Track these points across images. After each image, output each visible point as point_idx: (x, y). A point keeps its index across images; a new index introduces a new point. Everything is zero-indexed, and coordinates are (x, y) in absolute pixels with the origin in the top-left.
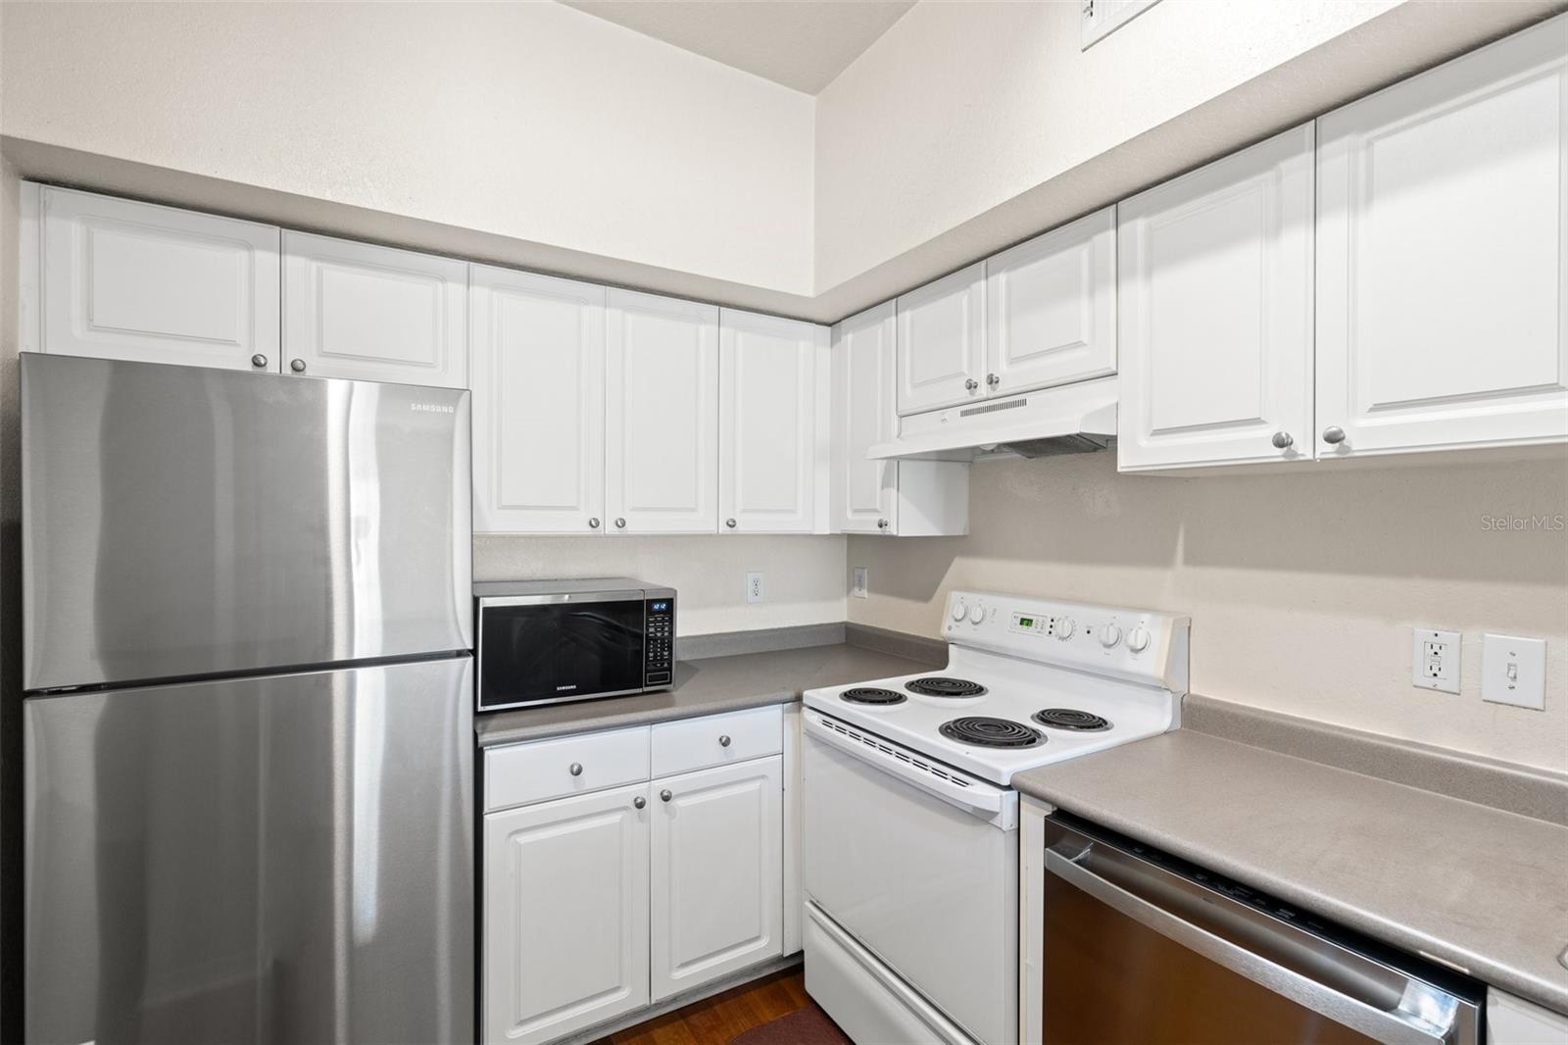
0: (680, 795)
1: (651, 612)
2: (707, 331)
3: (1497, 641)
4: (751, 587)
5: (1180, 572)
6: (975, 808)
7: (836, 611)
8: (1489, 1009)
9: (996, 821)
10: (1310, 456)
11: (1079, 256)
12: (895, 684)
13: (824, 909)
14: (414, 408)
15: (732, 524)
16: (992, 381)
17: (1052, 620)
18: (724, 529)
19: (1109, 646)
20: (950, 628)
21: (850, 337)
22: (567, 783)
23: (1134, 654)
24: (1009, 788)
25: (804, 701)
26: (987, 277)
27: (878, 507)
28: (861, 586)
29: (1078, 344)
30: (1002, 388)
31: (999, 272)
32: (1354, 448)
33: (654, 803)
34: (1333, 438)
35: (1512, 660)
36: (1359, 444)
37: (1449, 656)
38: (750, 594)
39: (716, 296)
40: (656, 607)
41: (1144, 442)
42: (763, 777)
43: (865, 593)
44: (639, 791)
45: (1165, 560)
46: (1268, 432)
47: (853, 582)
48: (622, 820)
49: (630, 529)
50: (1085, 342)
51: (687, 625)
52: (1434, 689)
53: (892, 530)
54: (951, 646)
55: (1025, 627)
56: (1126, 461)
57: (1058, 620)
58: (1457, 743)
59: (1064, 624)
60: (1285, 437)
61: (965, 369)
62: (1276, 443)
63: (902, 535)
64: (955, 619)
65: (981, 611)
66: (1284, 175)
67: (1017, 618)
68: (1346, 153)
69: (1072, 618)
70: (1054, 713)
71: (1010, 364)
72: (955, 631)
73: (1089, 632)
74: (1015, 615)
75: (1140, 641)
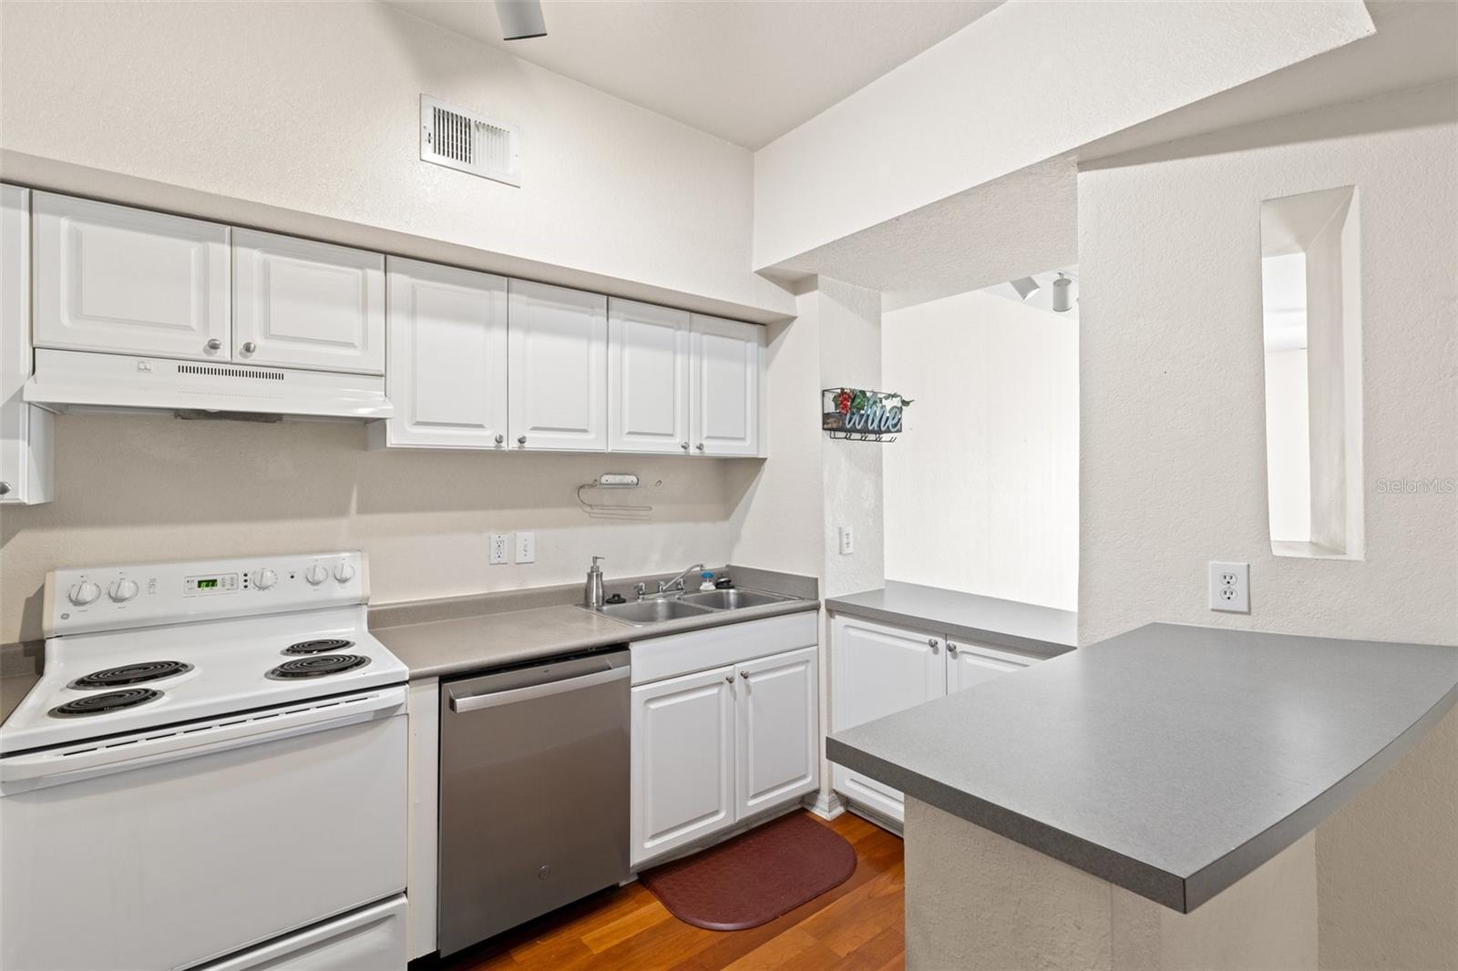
3: (521, 535)
5: (354, 518)
9: (401, 711)
10: (506, 448)
16: (247, 349)
17: (246, 575)
19: (318, 583)
20: (65, 617)
23: (341, 585)
26: (232, 244)
29: (350, 345)
31: (250, 247)
34: (521, 441)
35: (525, 543)
37: (505, 546)
41: (409, 428)
50: (356, 344)
52: (498, 563)
54: (49, 640)
55: (206, 589)
56: (393, 440)
57: (253, 573)
58: (506, 587)
59: (264, 574)
60: (501, 437)
61: (194, 325)
62: (496, 440)
63: (31, 503)
64: (77, 603)
65: (132, 585)
66: (494, 298)
67: (193, 581)
68: (522, 302)
69: (270, 568)
70: (303, 645)
71: (266, 338)
72: (79, 618)
73: (292, 577)
74: (188, 579)
75: (347, 573)
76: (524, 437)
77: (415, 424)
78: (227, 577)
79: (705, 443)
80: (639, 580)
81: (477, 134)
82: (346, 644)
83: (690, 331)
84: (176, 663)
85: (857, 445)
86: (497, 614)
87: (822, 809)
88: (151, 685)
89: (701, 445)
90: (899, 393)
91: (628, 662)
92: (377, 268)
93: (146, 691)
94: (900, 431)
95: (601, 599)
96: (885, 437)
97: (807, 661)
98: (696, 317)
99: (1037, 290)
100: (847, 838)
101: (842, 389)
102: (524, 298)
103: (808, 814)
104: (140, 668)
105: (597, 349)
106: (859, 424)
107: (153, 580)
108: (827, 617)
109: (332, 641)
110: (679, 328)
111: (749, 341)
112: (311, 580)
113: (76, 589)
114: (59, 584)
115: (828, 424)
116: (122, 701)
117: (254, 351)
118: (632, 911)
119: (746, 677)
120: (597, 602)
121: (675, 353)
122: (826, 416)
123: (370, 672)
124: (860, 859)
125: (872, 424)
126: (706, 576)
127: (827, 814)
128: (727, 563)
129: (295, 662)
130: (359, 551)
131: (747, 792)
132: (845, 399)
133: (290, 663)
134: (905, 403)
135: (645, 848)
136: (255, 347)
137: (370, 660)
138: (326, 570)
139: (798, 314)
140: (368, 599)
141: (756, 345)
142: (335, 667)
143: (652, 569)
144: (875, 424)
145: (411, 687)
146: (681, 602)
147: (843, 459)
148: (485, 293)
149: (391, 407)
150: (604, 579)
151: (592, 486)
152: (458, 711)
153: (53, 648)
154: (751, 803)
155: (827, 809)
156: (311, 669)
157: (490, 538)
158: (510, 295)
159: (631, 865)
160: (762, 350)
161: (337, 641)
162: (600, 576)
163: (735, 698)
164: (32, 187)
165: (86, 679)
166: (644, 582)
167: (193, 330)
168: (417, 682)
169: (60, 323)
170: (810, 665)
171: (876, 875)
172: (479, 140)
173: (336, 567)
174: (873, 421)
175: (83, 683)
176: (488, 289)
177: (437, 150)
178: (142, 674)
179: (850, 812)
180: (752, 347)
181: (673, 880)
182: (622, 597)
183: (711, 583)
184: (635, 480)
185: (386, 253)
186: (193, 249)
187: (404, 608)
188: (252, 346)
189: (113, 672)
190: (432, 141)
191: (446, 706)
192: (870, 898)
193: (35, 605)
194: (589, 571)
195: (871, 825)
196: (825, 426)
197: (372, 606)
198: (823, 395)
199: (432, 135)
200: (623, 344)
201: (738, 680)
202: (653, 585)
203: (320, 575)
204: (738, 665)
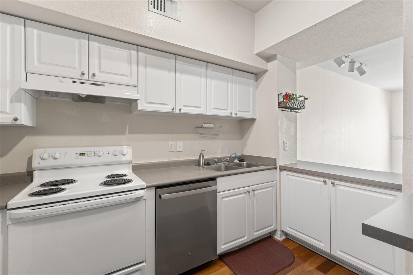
3: (179, 142)
5: (127, 135)
9: (143, 198)
10: (175, 112)
17: (94, 152)
19: (116, 156)
20: (39, 164)
23: (124, 156)
24: (145, 188)
27: (8, 111)
29: (126, 76)
30: (96, 78)
35: (180, 145)
37: (173, 146)
45: (123, 133)
50: (128, 75)
52: (172, 151)
53: (22, 122)
56: (140, 108)
57: (96, 152)
58: (174, 159)
59: (100, 152)
60: (174, 108)
61: (77, 67)
62: (172, 109)
63: (25, 125)
64: (43, 159)
65: (59, 154)
66: (171, 62)
67: (78, 154)
68: (180, 64)
69: (102, 150)
70: (112, 175)
71: (100, 72)
72: (43, 164)
73: (108, 153)
74: (76, 153)
75: (125, 153)
76: (181, 109)
77: (146, 103)
78: (89, 153)
79: (237, 113)
80: (215, 158)
81: (167, 2)
82: (125, 175)
83: (233, 75)
84: (72, 180)
85: (289, 113)
86: (171, 168)
87: (278, 237)
88: (63, 187)
89: (236, 113)
90: (304, 96)
91: (216, 184)
92: (134, 50)
93: (61, 188)
94: (304, 108)
95: (204, 164)
96: (300, 111)
97: (273, 186)
98: (234, 70)
99: (345, 64)
100: (289, 247)
101: (286, 93)
102: (181, 62)
103: (273, 238)
104: (61, 181)
105: (203, 80)
106: (291, 105)
107: (66, 153)
108: (280, 172)
109: (121, 174)
110: (229, 74)
111: (251, 79)
112: (114, 154)
113: (42, 155)
114: (37, 153)
115: (280, 105)
116: (52, 191)
117: (95, 76)
118: (218, 270)
119: (254, 191)
120: (202, 165)
121: (228, 83)
122: (279, 103)
123: (133, 184)
124: (296, 256)
125: (295, 106)
126: (235, 158)
127: (280, 238)
128: (242, 154)
129: (109, 181)
130: (129, 146)
131: (254, 230)
132: (288, 96)
133: (107, 181)
134: (306, 99)
135: (222, 248)
136: (96, 75)
137: (133, 181)
138: (119, 151)
139: (269, 69)
140: (132, 161)
141: (253, 81)
142: (122, 182)
143: (219, 155)
144: (297, 106)
145: (146, 190)
146: (229, 165)
147: (284, 118)
148: (169, 60)
149: (140, 96)
150: (204, 157)
151: (200, 127)
152: (162, 199)
153: (36, 173)
154: (255, 234)
155: (280, 237)
156: (113, 183)
157: (169, 143)
158: (176, 61)
159: (217, 254)
160: (255, 82)
161: (122, 174)
162: (203, 156)
163: (250, 198)
164: (25, 19)
165: (44, 184)
166: (217, 159)
167: (76, 69)
168: (148, 188)
169: (35, 65)
170: (274, 188)
171: (303, 263)
172: (167, 4)
173: (122, 150)
174: (296, 104)
175: (43, 185)
176: (169, 58)
177: (154, 7)
178: (62, 183)
179: (288, 238)
180: (252, 81)
181: (231, 259)
182: (210, 163)
183: (237, 160)
184: (213, 126)
185: (137, 45)
186: (76, 42)
187: (143, 165)
188: (95, 74)
189: (52, 182)
190: (152, 4)
191: (158, 197)
192: (303, 272)
193: (30, 160)
194: (200, 154)
195: (296, 243)
196: (279, 106)
197: (133, 164)
198: (278, 96)
199: (152, 2)
200: (212, 79)
201: (251, 192)
202: (220, 160)
203: (117, 153)
204: (251, 187)
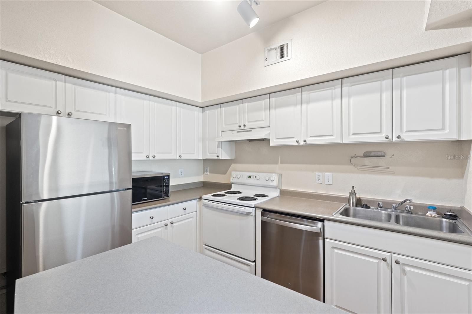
0: (176, 222)
1: (164, 179)
2: (174, 108)
3: (327, 174)
4: (180, 173)
5: (279, 165)
6: (247, 212)
7: (200, 179)
8: (325, 223)
9: (251, 214)
10: (301, 144)
11: (263, 102)
12: (223, 192)
13: (209, 245)
14: (118, 128)
15: (180, 157)
16: (244, 126)
17: (255, 176)
18: (178, 158)
19: (267, 180)
20: (232, 180)
21: (208, 111)
22: (149, 221)
23: (272, 182)
24: (254, 207)
25: (203, 198)
26: (243, 103)
27: (216, 152)
28: (207, 172)
29: (263, 120)
30: (246, 127)
31: (246, 103)
32: (308, 143)
33: (169, 224)
34: (305, 141)
35: (328, 177)
36: (309, 142)
37: (321, 177)
38: (180, 175)
39: (176, 100)
40: (165, 177)
41: (275, 140)
42: (193, 217)
43: (208, 173)
44: (166, 222)
45: (276, 163)
46: (295, 140)
47: (204, 171)
48: (162, 230)
49: (156, 158)
51: (172, 183)
52: (319, 183)
53: (220, 158)
54: (232, 184)
55: (250, 178)
56: (272, 144)
57: (257, 176)
58: (322, 192)
63: (222, 159)
64: (234, 178)
65: (240, 175)
66: (297, 96)
68: (306, 94)
69: (259, 175)
70: (258, 195)
71: (247, 123)
73: (263, 178)
74: (247, 176)
75: (273, 179)
82: (265, 196)
84: (240, 192)
89: (399, 136)
98: (396, 70)
105: (337, 102)
110: (384, 80)
128: (462, 205)
130: (277, 173)
136: (246, 125)
138: (269, 177)
143: (395, 198)
157: (315, 174)
158: (302, 93)
167: (237, 124)
168: (257, 208)
169: (224, 127)
173: (271, 177)
176: (295, 93)
182: (369, 206)
185: (270, 93)
190: (267, 59)
194: (350, 191)
200: (349, 97)
